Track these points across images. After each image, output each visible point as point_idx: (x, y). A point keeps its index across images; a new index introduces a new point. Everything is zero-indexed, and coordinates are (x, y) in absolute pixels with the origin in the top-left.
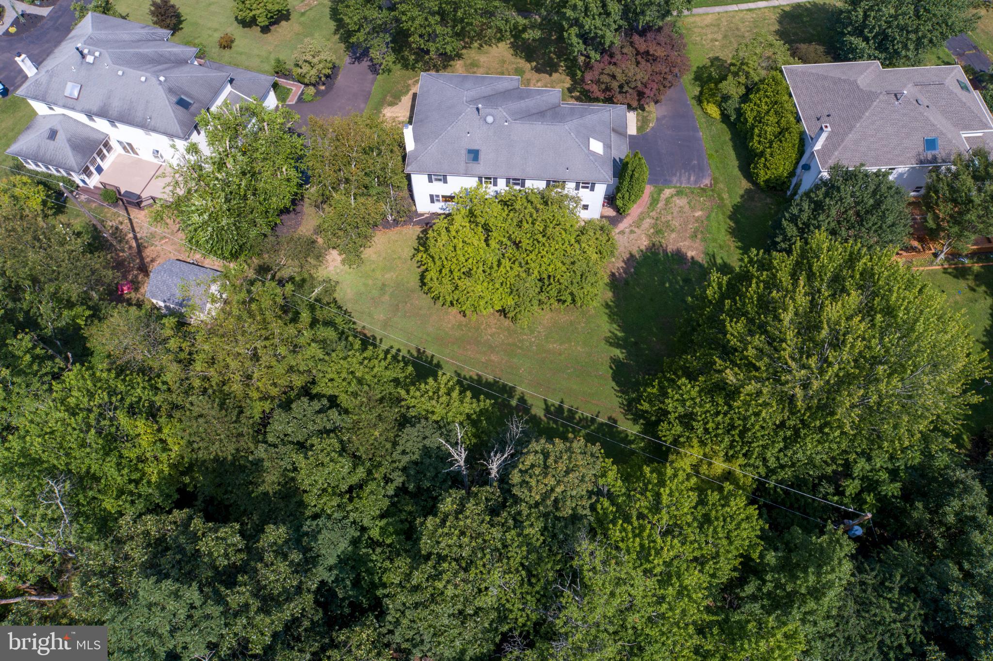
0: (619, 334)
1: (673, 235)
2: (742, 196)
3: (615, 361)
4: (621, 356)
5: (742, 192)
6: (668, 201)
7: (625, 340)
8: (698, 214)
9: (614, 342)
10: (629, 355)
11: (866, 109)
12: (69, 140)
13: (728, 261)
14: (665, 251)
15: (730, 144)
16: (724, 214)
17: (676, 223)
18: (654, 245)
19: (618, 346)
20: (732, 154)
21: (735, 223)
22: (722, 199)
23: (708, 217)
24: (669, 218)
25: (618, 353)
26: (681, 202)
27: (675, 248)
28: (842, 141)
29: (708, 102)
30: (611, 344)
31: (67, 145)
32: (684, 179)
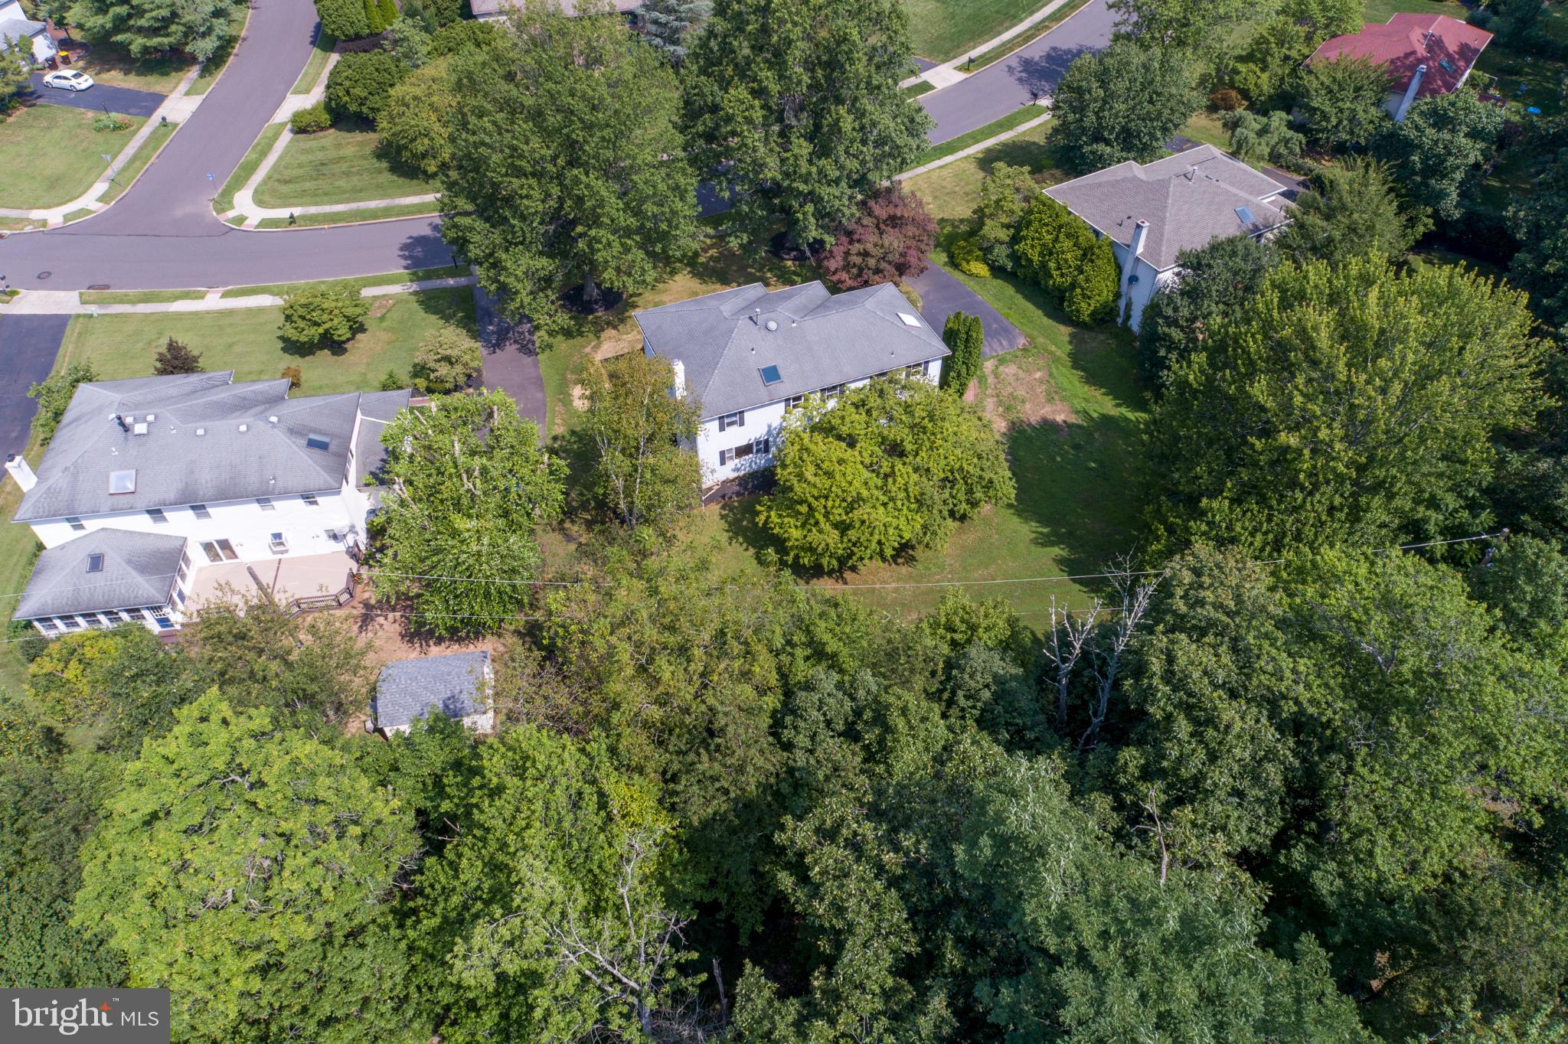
0: (1046, 530)
1: (1028, 406)
2: (1070, 342)
3: (1060, 561)
4: (1064, 554)
5: (1067, 339)
6: (996, 376)
7: (1054, 533)
8: (1038, 375)
9: (1045, 542)
10: (1072, 548)
11: (1167, 198)
12: (129, 562)
13: (1105, 412)
14: (1030, 425)
15: (1019, 296)
16: (1064, 366)
17: (1021, 392)
18: (1013, 423)
19: (1053, 544)
20: (1029, 307)
21: (1083, 370)
22: (1051, 353)
23: (1051, 375)
24: (1010, 389)
25: (1057, 551)
26: (1010, 370)
27: (1039, 418)
28: (1162, 235)
29: (968, 262)
30: (1043, 545)
31: (129, 569)
32: (996, 346)
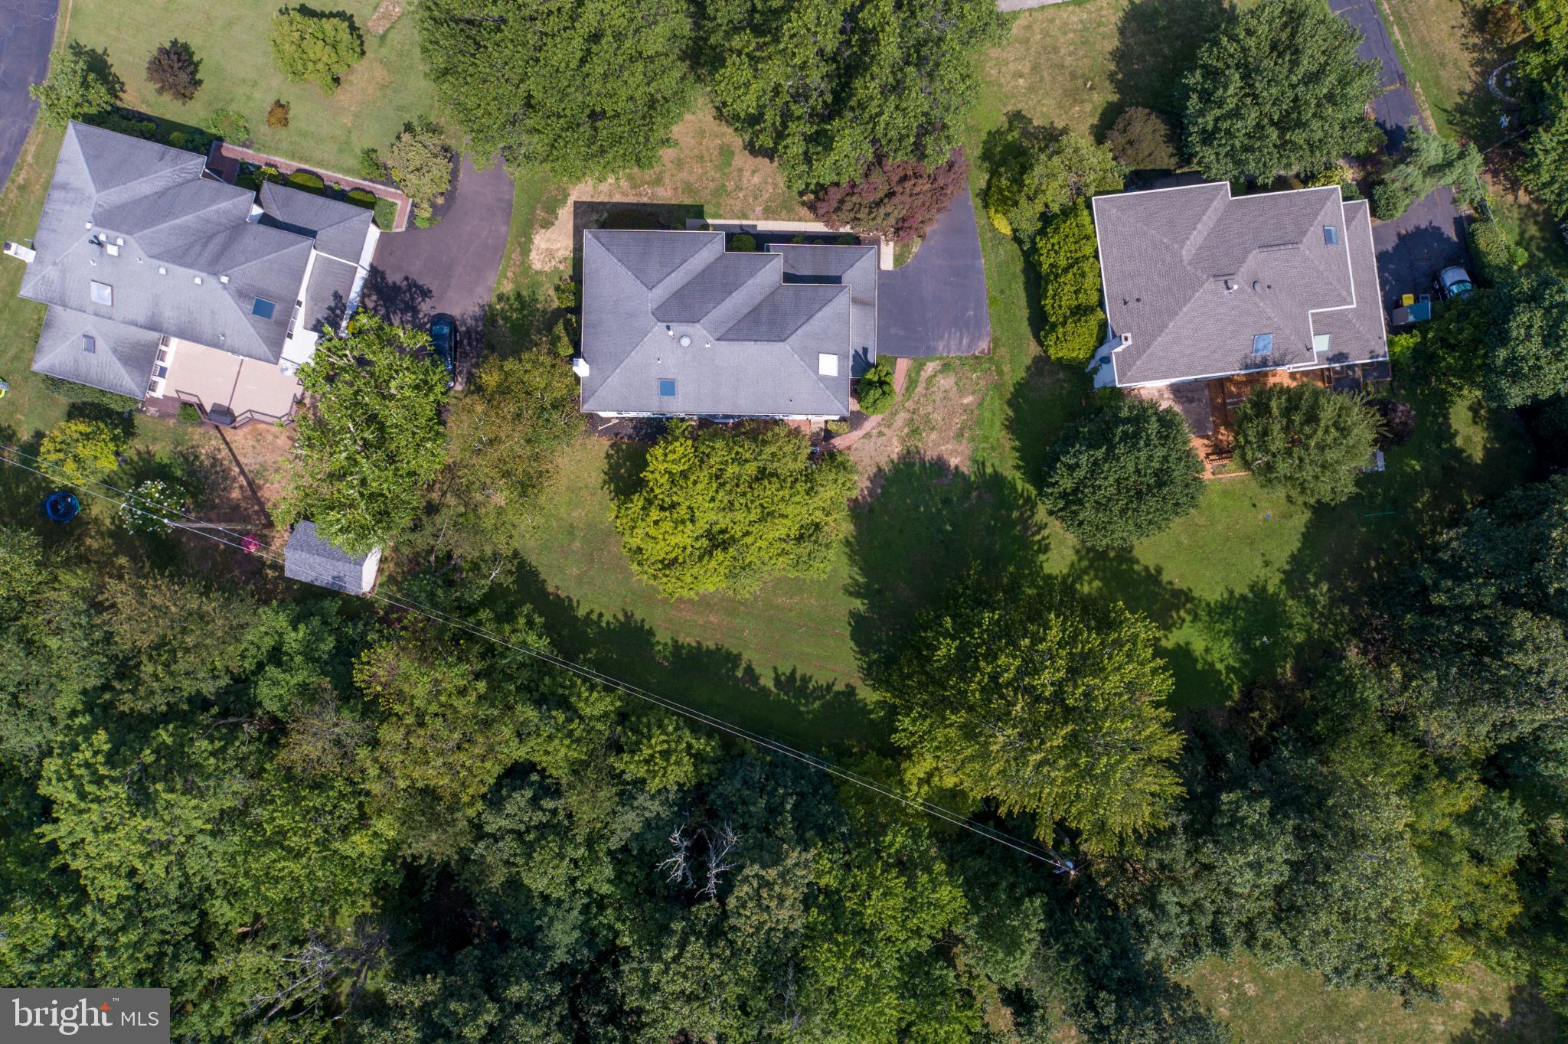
0: (861, 580)
1: (934, 436)
2: (1028, 368)
3: (854, 615)
4: (862, 608)
5: (1028, 361)
6: (930, 380)
7: (867, 586)
8: (968, 400)
9: (854, 592)
10: (871, 607)
11: (1185, 303)
13: (999, 470)
14: (922, 460)
15: (1021, 279)
16: (1001, 398)
17: (937, 417)
18: (908, 452)
19: (856, 594)
20: (1022, 294)
21: (1015, 411)
22: (1000, 373)
23: (981, 404)
24: (930, 409)
25: (859, 605)
26: (946, 382)
27: (935, 455)
29: (996, 211)
30: (851, 594)
31: (115, 359)
32: (953, 343)
